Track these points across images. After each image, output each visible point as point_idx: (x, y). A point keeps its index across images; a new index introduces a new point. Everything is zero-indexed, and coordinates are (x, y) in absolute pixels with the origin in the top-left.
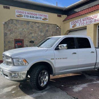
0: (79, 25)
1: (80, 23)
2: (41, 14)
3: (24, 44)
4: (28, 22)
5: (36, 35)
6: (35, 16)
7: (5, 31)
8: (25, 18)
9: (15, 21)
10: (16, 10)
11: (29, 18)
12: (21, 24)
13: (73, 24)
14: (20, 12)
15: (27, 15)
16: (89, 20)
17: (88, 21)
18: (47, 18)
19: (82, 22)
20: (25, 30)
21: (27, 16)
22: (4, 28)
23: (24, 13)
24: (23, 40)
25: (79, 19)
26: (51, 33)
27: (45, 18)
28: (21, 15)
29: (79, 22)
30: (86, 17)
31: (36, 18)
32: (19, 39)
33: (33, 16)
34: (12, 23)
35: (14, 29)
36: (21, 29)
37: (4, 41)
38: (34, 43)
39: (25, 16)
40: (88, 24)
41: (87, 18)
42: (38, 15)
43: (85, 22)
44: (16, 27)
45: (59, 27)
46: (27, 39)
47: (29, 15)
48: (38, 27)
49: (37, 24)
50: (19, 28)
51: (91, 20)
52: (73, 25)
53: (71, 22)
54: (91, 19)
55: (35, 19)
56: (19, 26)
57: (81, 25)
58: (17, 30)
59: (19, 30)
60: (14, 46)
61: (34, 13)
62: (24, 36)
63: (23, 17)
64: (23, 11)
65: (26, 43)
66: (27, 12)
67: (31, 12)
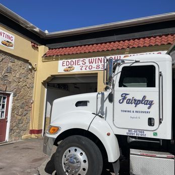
0: (81, 69)
1: (84, 65)
16: (103, 63)
27: (8, 42)
29: (81, 63)
41: (99, 59)
43: (94, 65)
45: (32, 67)
52: (66, 67)
57: (86, 69)
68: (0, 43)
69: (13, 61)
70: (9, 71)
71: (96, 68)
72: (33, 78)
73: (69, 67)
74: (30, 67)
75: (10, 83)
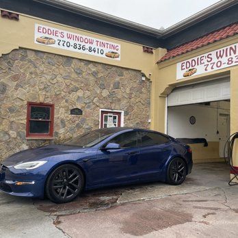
0: (206, 70)
1: (209, 63)
2: (102, 41)
3: (56, 116)
4: (69, 59)
5: (88, 93)
6: (87, 46)
7: (3, 80)
8: (61, 47)
9: (33, 53)
10: (37, 26)
11: (71, 48)
12: (49, 63)
13: (184, 67)
14: (47, 31)
15: (67, 40)
17: (233, 55)
18: (119, 52)
19: (215, 60)
20: (59, 79)
21: (65, 44)
23: (59, 34)
24: (52, 106)
25: (206, 55)
26: (128, 91)
27: (113, 53)
28: (50, 39)
29: (205, 60)
30: (229, 47)
31: (90, 50)
32: (41, 104)
33: (82, 44)
34: (23, 58)
35: (28, 75)
36: (49, 77)
38: (81, 114)
39: (61, 43)
40: (234, 64)
41: (231, 48)
42: (95, 43)
44: (33, 69)
46: (63, 103)
47: (72, 42)
48: (94, 74)
49: (91, 66)
50: (42, 73)
52: (186, 70)
55: (87, 52)
56: (42, 68)
57: (212, 68)
58: (37, 79)
59: (43, 79)
60: (25, 122)
61: (84, 37)
62: (56, 95)
63: (56, 45)
64: (55, 30)
65: (60, 114)
66: (65, 33)
67: (78, 35)
68: (104, 56)
69: (121, 75)
70: (117, 86)
71: (228, 64)
72: (149, 92)
73: (190, 70)
74: (144, 79)
75: (119, 100)
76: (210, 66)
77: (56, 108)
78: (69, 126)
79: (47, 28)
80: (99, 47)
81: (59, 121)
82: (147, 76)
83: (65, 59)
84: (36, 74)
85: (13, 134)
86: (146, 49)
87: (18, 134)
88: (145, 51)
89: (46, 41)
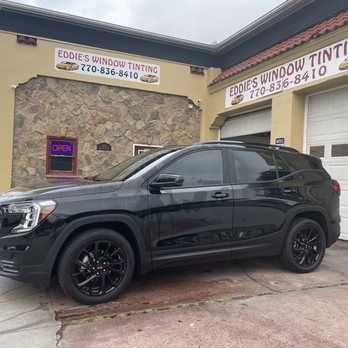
0: (252, 97)
1: (255, 89)
2: (136, 63)
3: (79, 152)
4: (95, 86)
5: (118, 125)
6: (117, 70)
7: (20, 112)
8: (86, 72)
9: (54, 81)
10: (57, 50)
11: (98, 74)
12: (71, 91)
13: (233, 93)
14: (69, 55)
15: (91, 63)
16: (279, 79)
17: (275, 81)
18: (158, 75)
19: (260, 86)
20: (84, 109)
21: (90, 69)
22: (17, 100)
23: (83, 58)
24: (75, 140)
25: (252, 79)
26: (170, 122)
27: (150, 76)
28: (73, 64)
29: (251, 86)
30: (272, 71)
31: (121, 74)
32: (63, 138)
33: (111, 68)
34: (42, 87)
35: (47, 106)
36: (71, 108)
37: (15, 142)
38: (110, 150)
39: (86, 68)
40: (276, 91)
42: (127, 66)
43: (267, 85)
44: (54, 99)
45: (194, 105)
46: (88, 137)
47: (99, 66)
48: (127, 102)
49: (121, 93)
50: (64, 103)
51: (285, 78)
52: (234, 96)
53: (228, 90)
54: (286, 76)
55: (117, 76)
56: (64, 97)
57: (257, 95)
58: (58, 110)
59: (65, 110)
60: (44, 158)
61: (113, 59)
62: (80, 128)
63: (79, 71)
64: (78, 53)
65: (85, 149)
66: (91, 55)
67: (105, 57)
68: (138, 80)
69: (161, 102)
70: (155, 116)
71: (270, 90)
73: (238, 97)
74: (191, 106)
75: (158, 133)
76: (255, 93)
77: (80, 142)
78: (95, 163)
79: (69, 51)
80: (132, 70)
81: (83, 158)
82: (196, 103)
83: (90, 87)
84: (57, 105)
85: (32, 171)
86: (194, 70)
87: (37, 171)
88: (192, 72)
89: (68, 66)
